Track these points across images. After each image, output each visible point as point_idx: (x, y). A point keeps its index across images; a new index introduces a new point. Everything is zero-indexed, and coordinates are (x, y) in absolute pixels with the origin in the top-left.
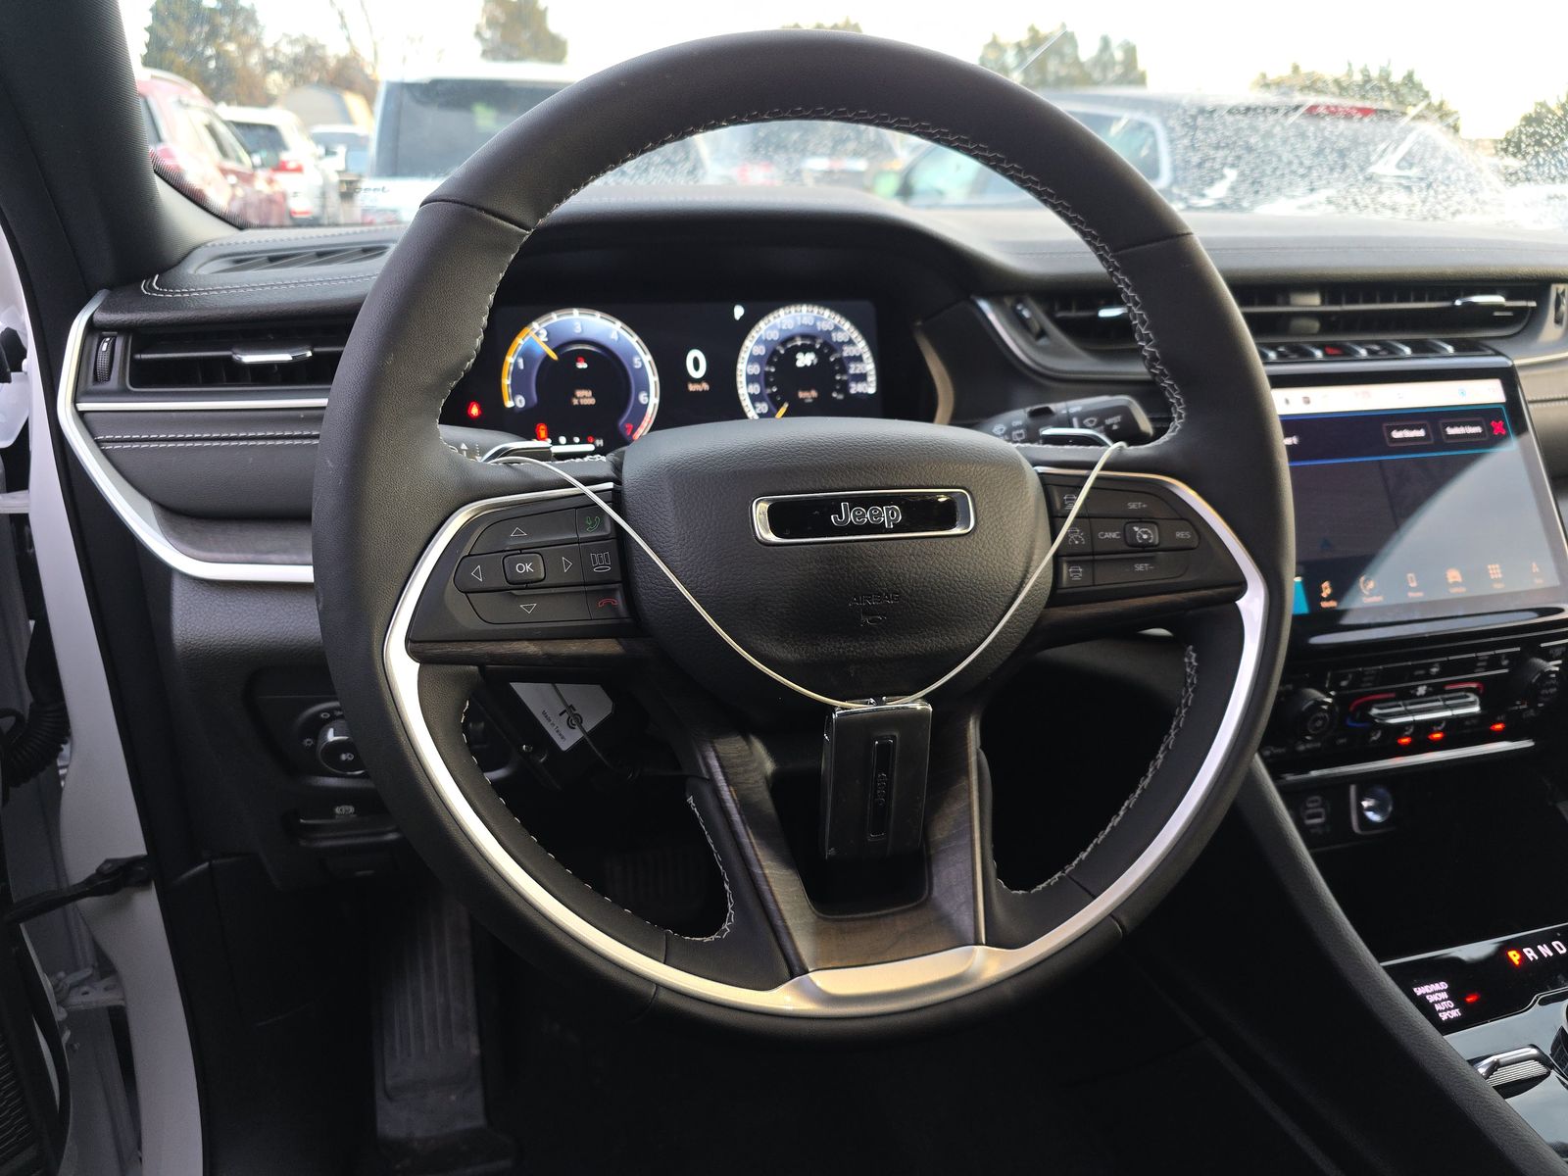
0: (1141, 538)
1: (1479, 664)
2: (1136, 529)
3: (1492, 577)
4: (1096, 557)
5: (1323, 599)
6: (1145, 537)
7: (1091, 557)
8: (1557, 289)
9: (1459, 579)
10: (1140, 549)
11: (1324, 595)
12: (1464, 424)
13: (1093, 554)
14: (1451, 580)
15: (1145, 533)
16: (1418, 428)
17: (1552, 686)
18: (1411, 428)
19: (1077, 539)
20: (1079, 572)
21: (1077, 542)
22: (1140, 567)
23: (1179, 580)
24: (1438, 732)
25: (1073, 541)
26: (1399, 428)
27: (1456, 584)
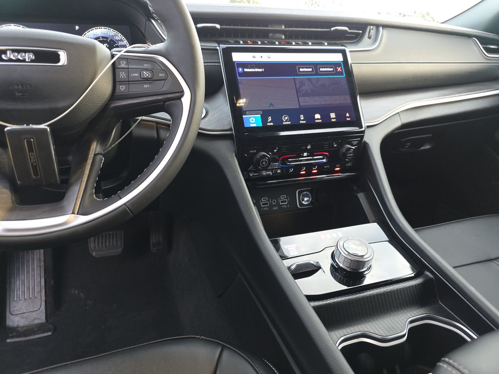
0: (146, 75)
1: (325, 146)
2: (144, 73)
3: (331, 117)
4: (130, 82)
5: (269, 122)
6: (147, 75)
7: (128, 83)
8: (370, 28)
9: (319, 117)
10: (146, 80)
11: (269, 121)
12: (327, 68)
13: (129, 81)
14: (316, 118)
15: (148, 74)
16: (310, 68)
17: (351, 153)
18: (307, 68)
19: (123, 76)
20: (124, 88)
21: (123, 77)
22: (146, 86)
23: (160, 90)
24: (315, 170)
25: (121, 77)
26: (302, 68)
27: (318, 119)
